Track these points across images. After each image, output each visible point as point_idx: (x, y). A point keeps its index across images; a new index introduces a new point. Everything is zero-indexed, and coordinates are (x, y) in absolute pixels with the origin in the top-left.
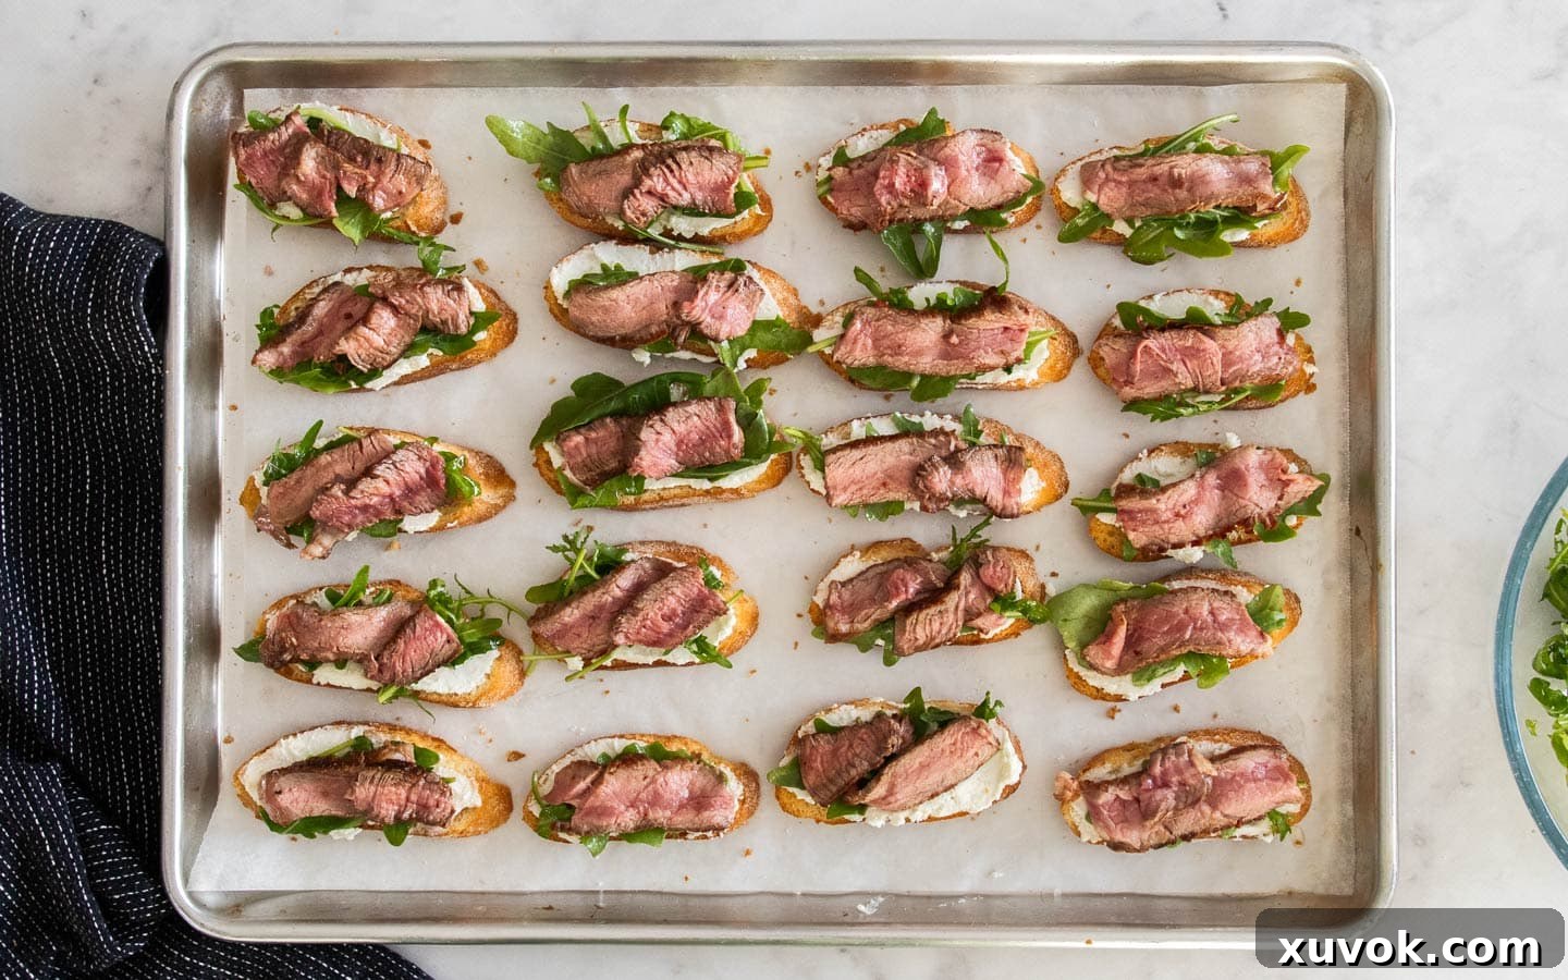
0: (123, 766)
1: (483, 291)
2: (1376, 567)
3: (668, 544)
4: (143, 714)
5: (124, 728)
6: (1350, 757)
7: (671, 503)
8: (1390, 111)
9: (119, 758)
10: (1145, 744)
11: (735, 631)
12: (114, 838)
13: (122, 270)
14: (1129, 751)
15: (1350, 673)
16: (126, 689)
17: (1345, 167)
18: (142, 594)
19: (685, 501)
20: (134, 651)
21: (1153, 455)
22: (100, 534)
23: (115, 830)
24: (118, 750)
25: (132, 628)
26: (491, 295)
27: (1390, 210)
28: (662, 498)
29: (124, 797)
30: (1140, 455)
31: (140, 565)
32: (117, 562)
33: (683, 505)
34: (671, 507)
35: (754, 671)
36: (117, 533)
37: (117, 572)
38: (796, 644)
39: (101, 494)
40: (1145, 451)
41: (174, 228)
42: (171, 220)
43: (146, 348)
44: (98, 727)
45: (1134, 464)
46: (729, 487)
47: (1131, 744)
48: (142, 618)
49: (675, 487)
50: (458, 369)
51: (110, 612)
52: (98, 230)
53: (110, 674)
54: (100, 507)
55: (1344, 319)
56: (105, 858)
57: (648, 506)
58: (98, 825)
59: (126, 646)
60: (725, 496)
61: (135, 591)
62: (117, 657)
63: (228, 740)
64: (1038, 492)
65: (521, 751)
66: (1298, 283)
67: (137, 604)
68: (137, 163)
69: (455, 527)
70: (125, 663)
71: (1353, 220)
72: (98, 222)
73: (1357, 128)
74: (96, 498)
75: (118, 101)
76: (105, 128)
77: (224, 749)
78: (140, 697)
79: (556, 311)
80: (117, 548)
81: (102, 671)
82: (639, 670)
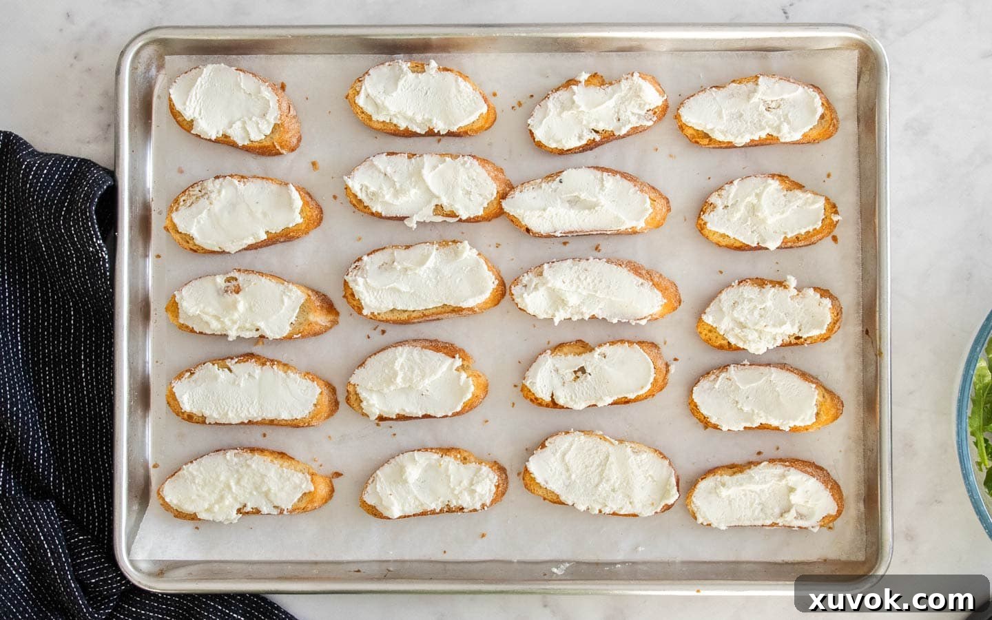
0: (94, 498)
1: (301, 193)
2: (879, 354)
3: (431, 341)
4: (107, 465)
5: (94, 473)
6: (862, 474)
7: (430, 318)
8: (886, 67)
9: (91, 492)
10: (741, 465)
11: (473, 395)
12: (88, 544)
13: (86, 188)
14: (731, 468)
15: (862, 421)
16: (96, 449)
17: (858, 103)
18: (106, 390)
19: (439, 316)
20: (102, 424)
21: (741, 284)
22: (80, 351)
23: (88, 539)
24: (90, 488)
25: (100, 411)
26: (307, 196)
27: (886, 129)
28: (425, 315)
29: (94, 518)
30: (733, 284)
31: (105, 371)
32: (91, 369)
33: (438, 319)
34: (431, 320)
35: (487, 421)
36: (91, 351)
37: (91, 374)
38: (513, 404)
39: (80, 326)
40: (737, 281)
41: (121, 161)
42: (118, 156)
43: (95, 240)
44: (78, 474)
45: (729, 289)
46: (467, 307)
47: (732, 465)
48: (107, 404)
49: (433, 308)
50: (284, 241)
51: (86, 401)
52: (75, 165)
53: (86, 440)
54: (80, 335)
55: (858, 198)
56: (84, 557)
57: (416, 321)
58: (77, 537)
59: (96, 422)
60: (464, 312)
61: (103, 387)
62: (90, 429)
63: (155, 466)
64: (662, 305)
65: (340, 472)
66: (829, 176)
67: (104, 396)
68: (101, 108)
69: (299, 338)
70: (96, 433)
71: (863, 136)
72: (76, 159)
73: (865, 78)
74: (77, 329)
75: (90, 70)
76: (81, 87)
77: (153, 472)
78: (105, 454)
79: (354, 202)
80: (91, 360)
81: (81, 438)
82: (413, 421)
